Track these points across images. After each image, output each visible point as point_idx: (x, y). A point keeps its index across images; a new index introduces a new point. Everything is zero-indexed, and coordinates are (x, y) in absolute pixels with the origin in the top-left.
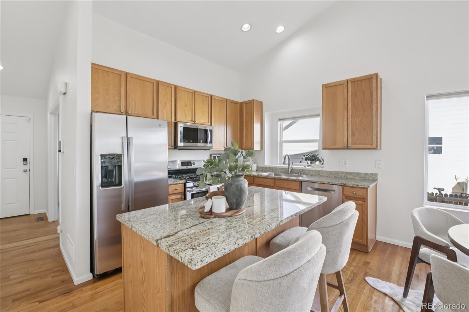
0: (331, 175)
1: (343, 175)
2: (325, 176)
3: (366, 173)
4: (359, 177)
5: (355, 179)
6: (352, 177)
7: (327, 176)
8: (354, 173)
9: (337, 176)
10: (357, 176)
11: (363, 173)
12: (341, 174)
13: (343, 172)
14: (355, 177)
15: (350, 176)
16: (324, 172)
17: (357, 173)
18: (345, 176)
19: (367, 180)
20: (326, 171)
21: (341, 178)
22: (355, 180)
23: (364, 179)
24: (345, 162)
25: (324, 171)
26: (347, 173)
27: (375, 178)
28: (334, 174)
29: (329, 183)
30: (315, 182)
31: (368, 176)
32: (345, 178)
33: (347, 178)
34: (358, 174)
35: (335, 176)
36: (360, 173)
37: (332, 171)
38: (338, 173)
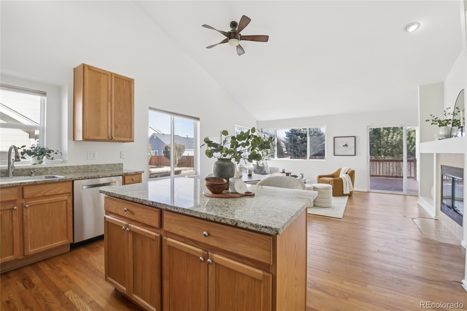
0: (79, 170)
1: (93, 169)
2: (71, 173)
3: (115, 164)
4: (108, 168)
5: (105, 170)
6: (102, 169)
7: (74, 172)
8: (104, 165)
9: (86, 170)
10: (106, 168)
11: (112, 164)
12: (91, 167)
13: (93, 165)
14: (105, 169)
15: (100, 168)
16: (69, 168)
17: (106, 164)
18: (95, 169)
19: (115, 170)
20: (72, 166)
21: (91, 172)
22: (105, 172)
23: (113, 169)
24: (94, 154)
25: (69, 166)
26: (97, 165)
27: (121, 167)
28: (83, 168)
29: (112, 175)
30: (96, 177)
31: (116, 166)
32: (95, 171)
33: (97, 171)
34: (108, 165)
35: (84, 170)
36: (110, 164)
37: (80, 166)
38: (87, 167)
